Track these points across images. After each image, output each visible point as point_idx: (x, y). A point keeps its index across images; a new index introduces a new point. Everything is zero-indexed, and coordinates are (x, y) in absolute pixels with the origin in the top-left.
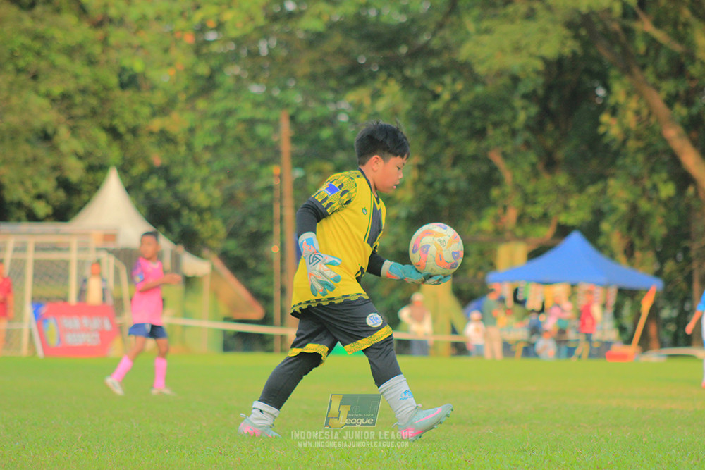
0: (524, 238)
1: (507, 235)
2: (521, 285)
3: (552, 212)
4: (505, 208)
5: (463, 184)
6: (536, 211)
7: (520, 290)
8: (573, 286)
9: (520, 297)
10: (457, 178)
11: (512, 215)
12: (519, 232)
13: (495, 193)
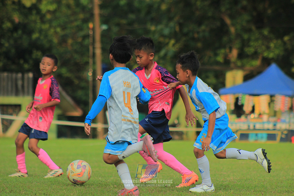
0: (241, 68)
1: (232, 65)
2: (240, 96)
3: (259, 51)
4: (231, 49)
5: (207, 34)
6: (250, 50)
7: (240, 99)
8: (272, 96)
9: (240, 103)
10: (204, 31)
11: (235, 53)
12: (239, 63)
13: (225, 39)
